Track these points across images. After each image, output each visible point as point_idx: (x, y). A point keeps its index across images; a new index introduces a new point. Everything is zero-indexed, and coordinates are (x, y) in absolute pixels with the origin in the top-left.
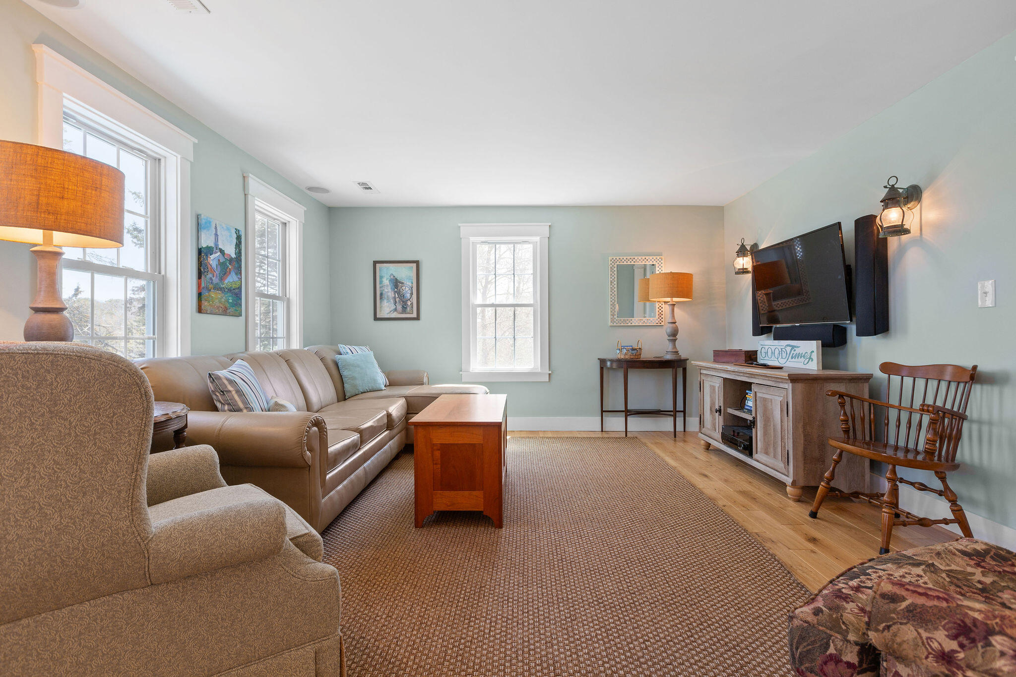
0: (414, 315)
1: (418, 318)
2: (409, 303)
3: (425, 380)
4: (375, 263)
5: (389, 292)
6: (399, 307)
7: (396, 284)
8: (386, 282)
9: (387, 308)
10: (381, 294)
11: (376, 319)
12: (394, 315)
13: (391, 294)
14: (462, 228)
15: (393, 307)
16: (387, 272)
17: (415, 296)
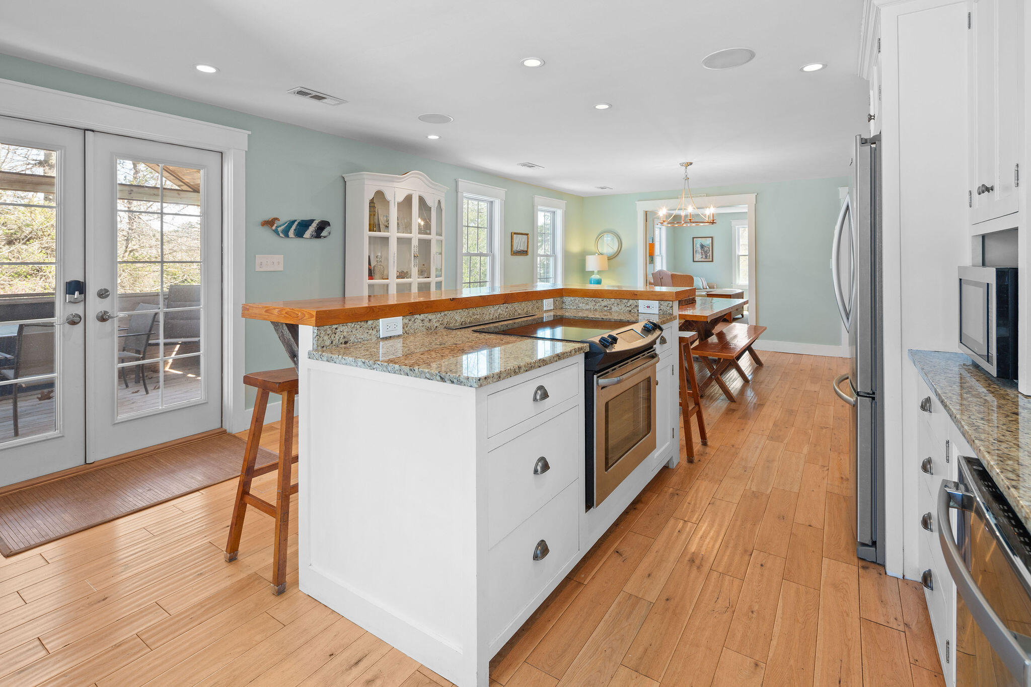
0: (711, 260)
1: (712, 261)
2: (708, 255)
3: (715, 287)
4: (693, 238)
5: (699, 249)
6: (704, 257)
7: (702, 246)
8: (698, 246)
9: (698, 257)
10: (696, 251)
11: (694, 261)
12: (702, 260)
13: (700, 251)
14: (732, 222)
15: (701, 256)
16: (698, 242)
17: (711, 252)
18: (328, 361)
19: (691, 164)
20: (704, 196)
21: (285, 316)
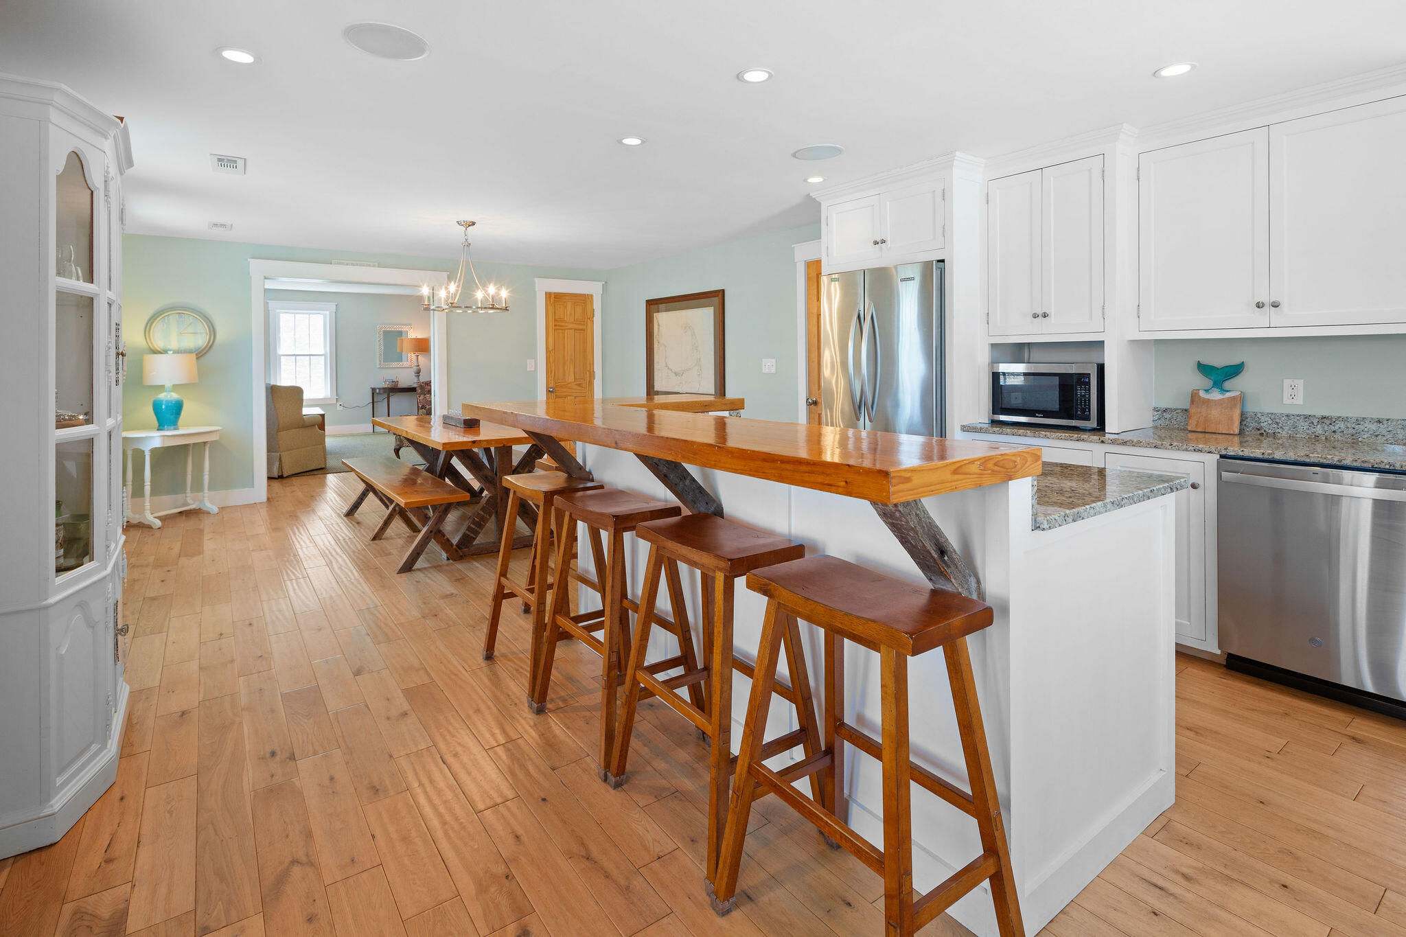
18: (1074, 521)
19: (473, 224)
20: (374, 266)
21: (993, 471)
